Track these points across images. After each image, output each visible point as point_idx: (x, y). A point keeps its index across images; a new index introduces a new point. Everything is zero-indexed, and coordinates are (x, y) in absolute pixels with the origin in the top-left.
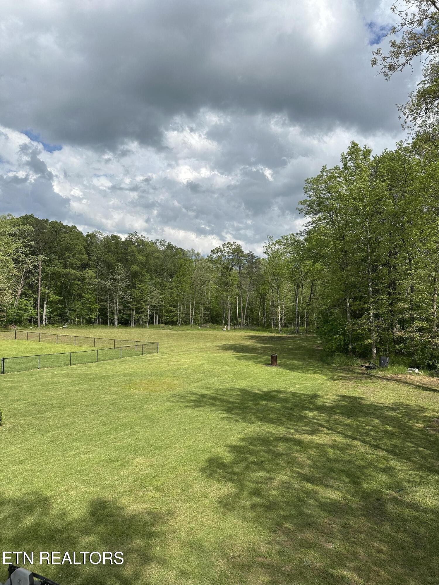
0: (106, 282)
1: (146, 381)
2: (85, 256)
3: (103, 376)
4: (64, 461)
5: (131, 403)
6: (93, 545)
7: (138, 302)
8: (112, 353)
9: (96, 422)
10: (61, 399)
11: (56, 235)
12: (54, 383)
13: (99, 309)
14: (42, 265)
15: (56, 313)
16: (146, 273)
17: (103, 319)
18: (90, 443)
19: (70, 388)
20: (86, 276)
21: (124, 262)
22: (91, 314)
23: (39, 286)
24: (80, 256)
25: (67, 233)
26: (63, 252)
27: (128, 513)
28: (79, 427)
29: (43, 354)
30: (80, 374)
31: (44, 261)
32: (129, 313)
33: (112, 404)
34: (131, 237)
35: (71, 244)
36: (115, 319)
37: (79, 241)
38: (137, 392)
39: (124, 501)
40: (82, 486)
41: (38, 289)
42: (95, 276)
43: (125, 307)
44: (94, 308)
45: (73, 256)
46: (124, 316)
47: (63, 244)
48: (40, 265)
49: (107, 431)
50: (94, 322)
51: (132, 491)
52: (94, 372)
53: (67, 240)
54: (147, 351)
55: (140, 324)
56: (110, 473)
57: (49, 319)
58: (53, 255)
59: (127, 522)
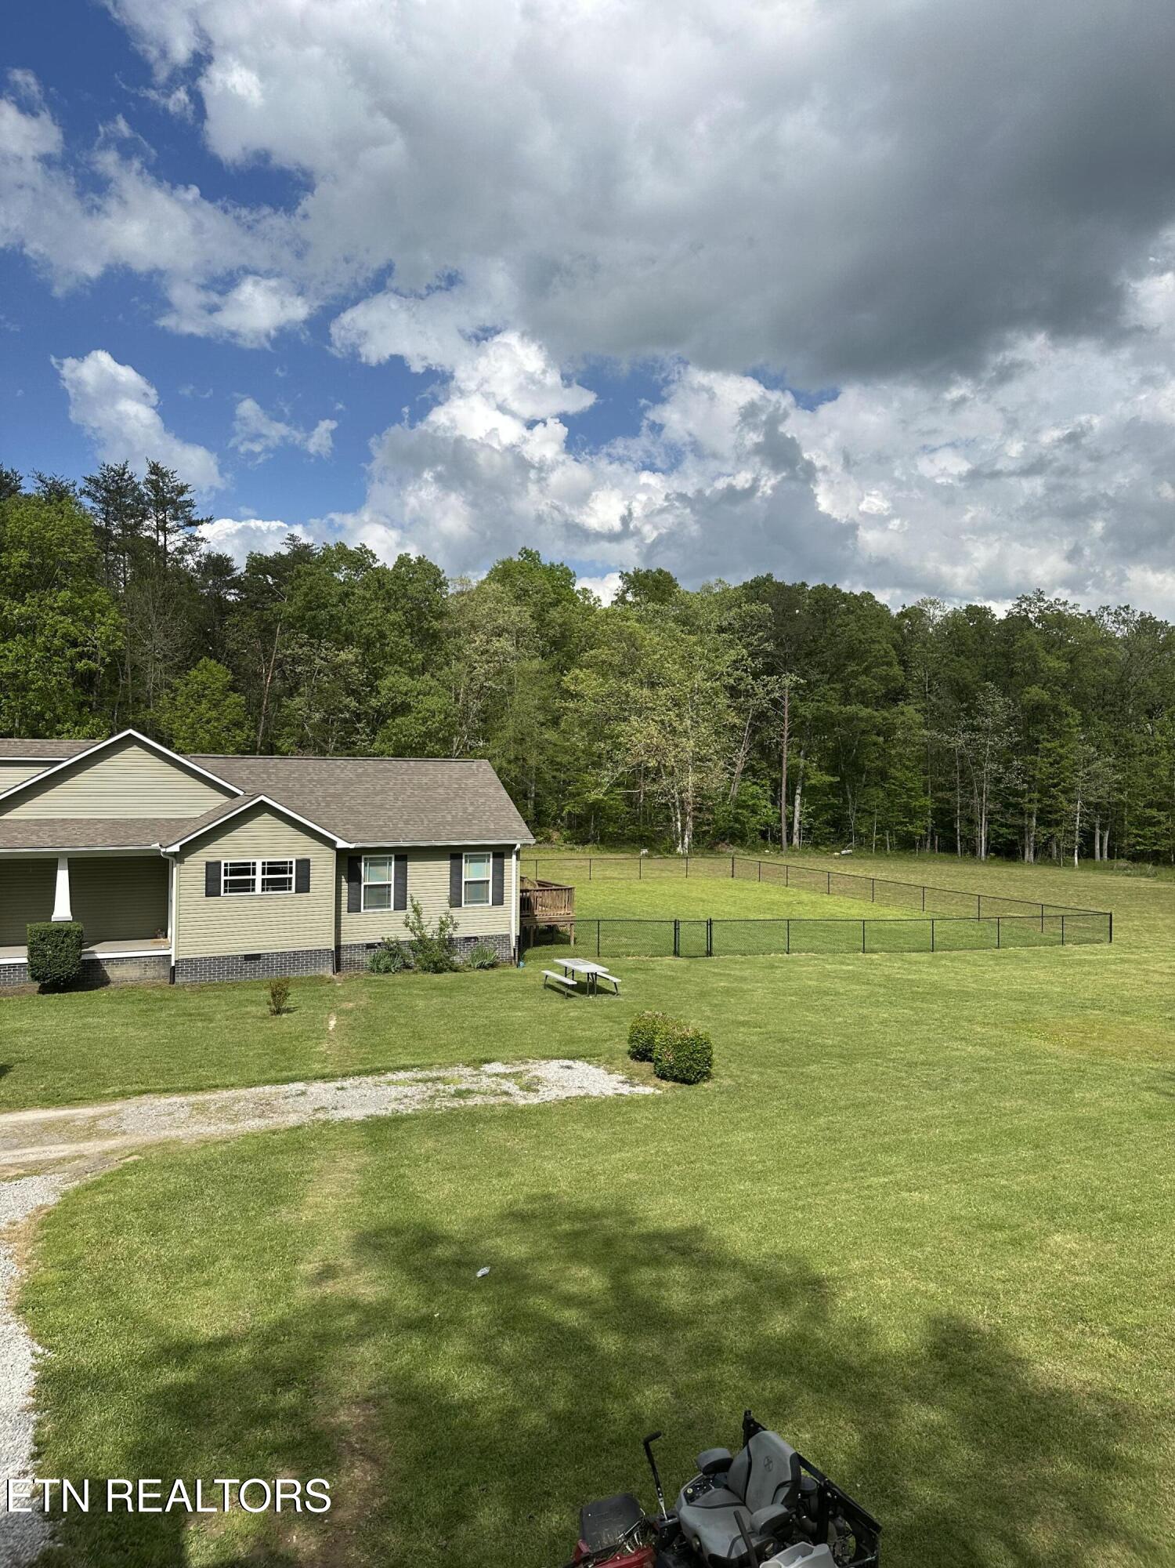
0: (951, 735)
1: (1076, 1020)
2: (897, 670)
3: (951, 992)
4: (858, 1197)
5: (1033, 1077)
6: (940, 1435)
7: (1044, 791)
8: (974, 933)
9: (938, 1112)
10: (845, 1036)
11: (825, 621)
12: (826, 993)
13: (932, 809)
14: (790, 699)
15: (826, 817)
16: (1069, 708)
17: (944, 838)
18: (924, 1164)
19: (865, 1012)
20: (898, 721)
21: (1004, 679)
22: (911, 823)
23: (785, 751)
24: (882, 670)
25: (853, 612)
26: (842, 661)
27: (1036, 1380)
28: (894, 1116)
29: (797, 917)
30: (888, 978)
31: (797, 688)
32: (1020, 822)
33: (980, 1070)
34: (1024, 606)
35: (860, 641)
36: (978, 840)
37: (881, 632)
38: (1051, 1047)
39: (1025, 1343)
40: (907, 1273)
41: (781, 757)
42: (923, 720)
43: (1007, 805)
44: (920, 807)
45: (866, 671)
46: (1004, 830)
47: (841, 642)
48: (786, 697)
49: (969, 1141)
50: (921, 845)
51: (1045, 1322)
52: (925, 977)
53: (851, 630)
54: (1076, 933)
55: (1050, 856)
56: (981, 1255)
57: (807, 833)
58: (816, 671)
59: (1034, 1403)
